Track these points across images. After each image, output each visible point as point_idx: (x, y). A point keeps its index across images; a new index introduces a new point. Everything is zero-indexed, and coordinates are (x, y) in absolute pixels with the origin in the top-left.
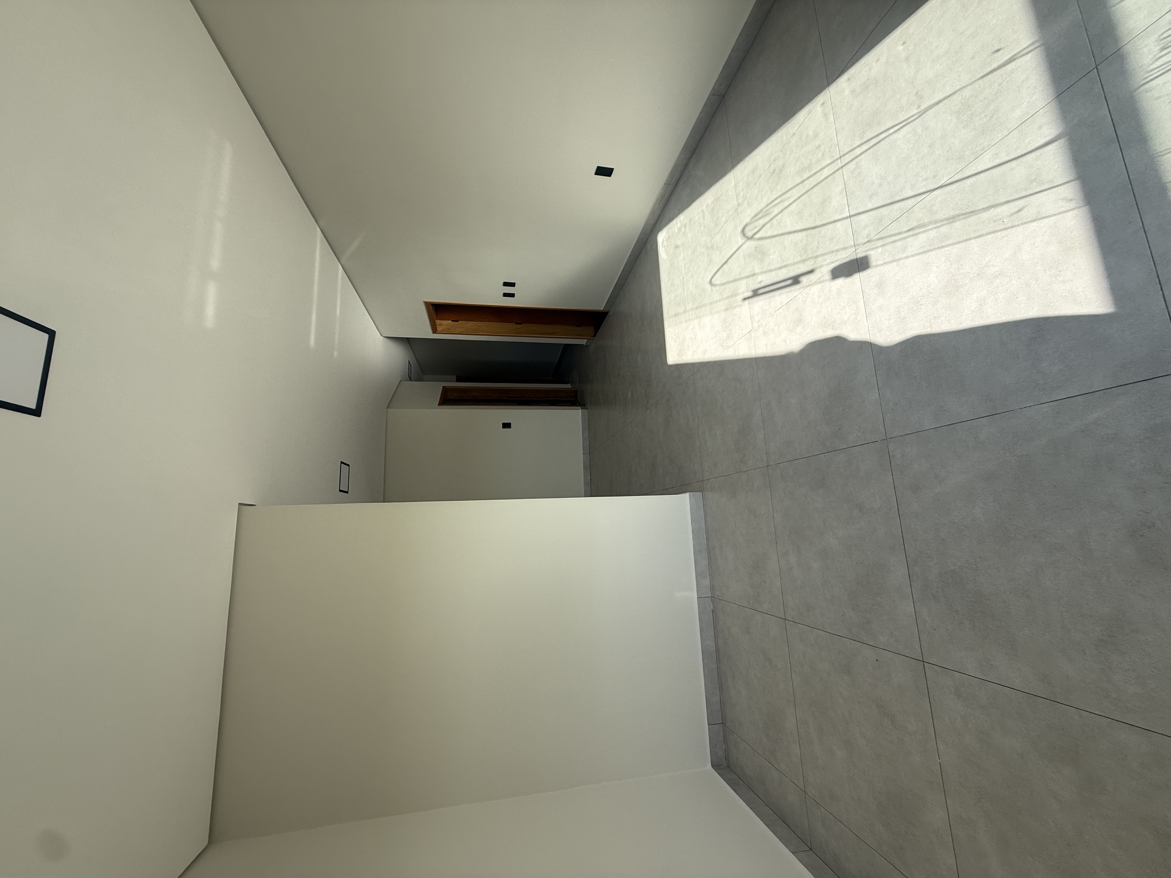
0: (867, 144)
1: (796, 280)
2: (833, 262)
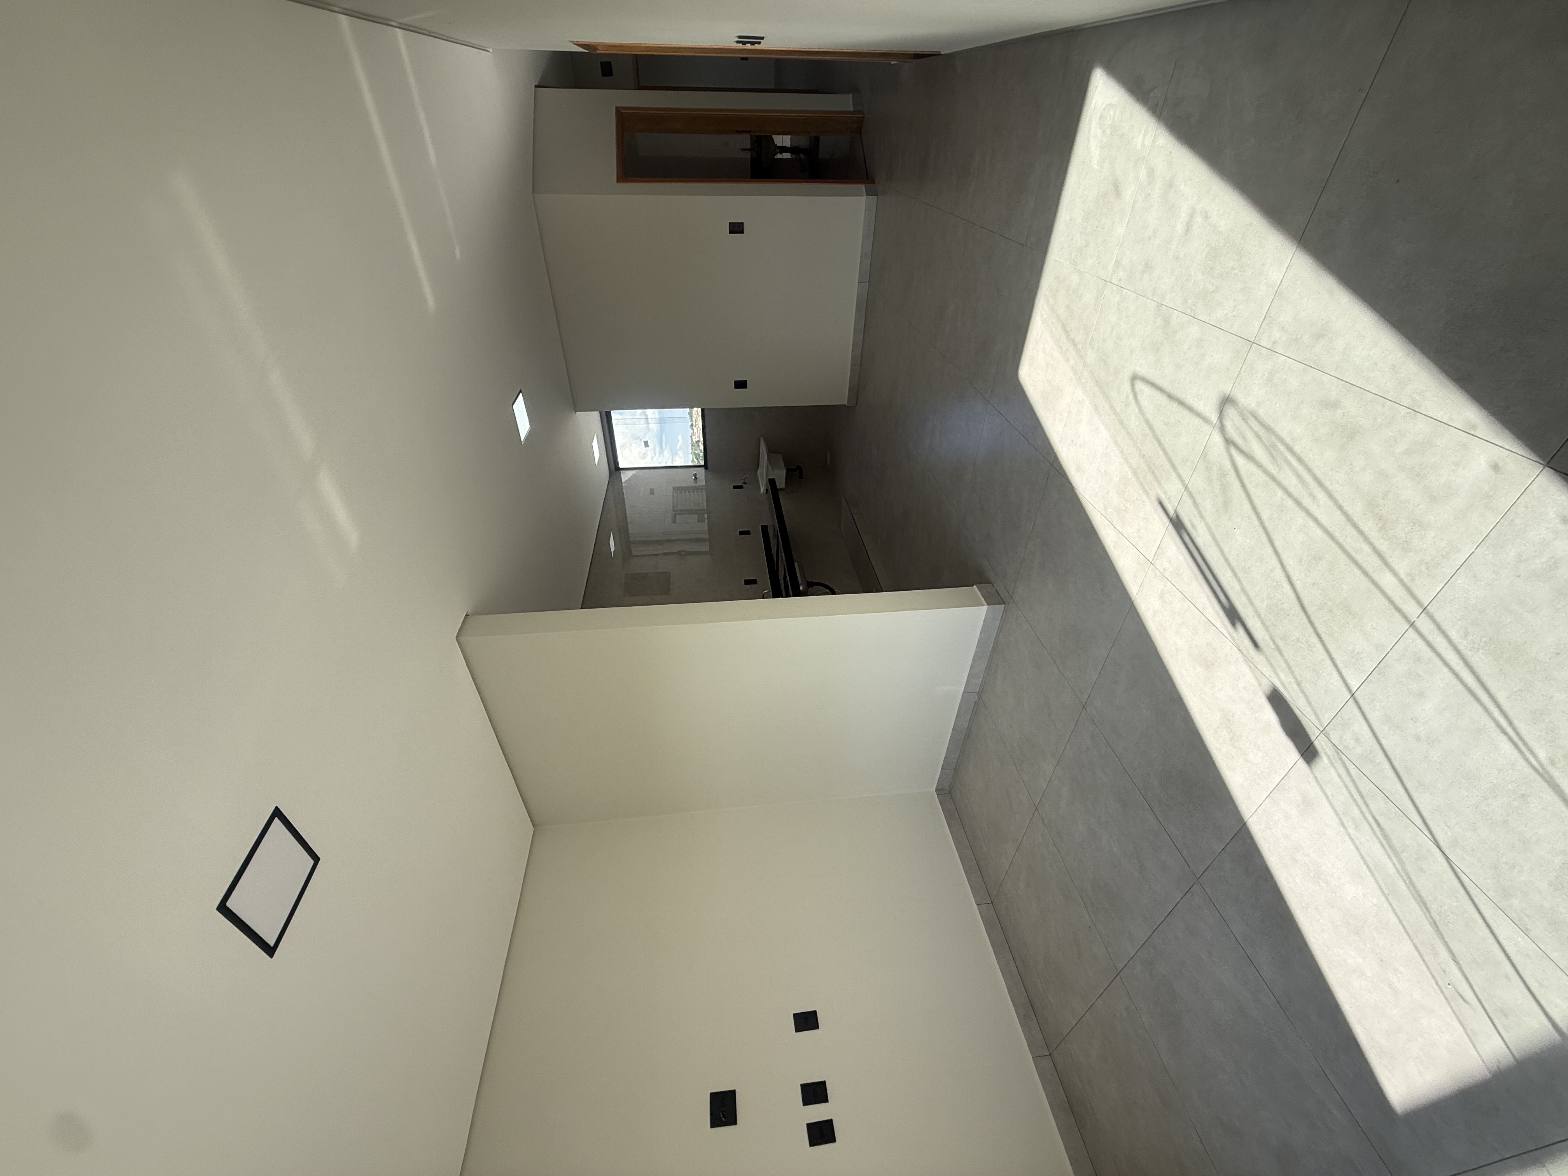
0: (1461, 663)
1: (1233, 615)
2: (1284, 687)
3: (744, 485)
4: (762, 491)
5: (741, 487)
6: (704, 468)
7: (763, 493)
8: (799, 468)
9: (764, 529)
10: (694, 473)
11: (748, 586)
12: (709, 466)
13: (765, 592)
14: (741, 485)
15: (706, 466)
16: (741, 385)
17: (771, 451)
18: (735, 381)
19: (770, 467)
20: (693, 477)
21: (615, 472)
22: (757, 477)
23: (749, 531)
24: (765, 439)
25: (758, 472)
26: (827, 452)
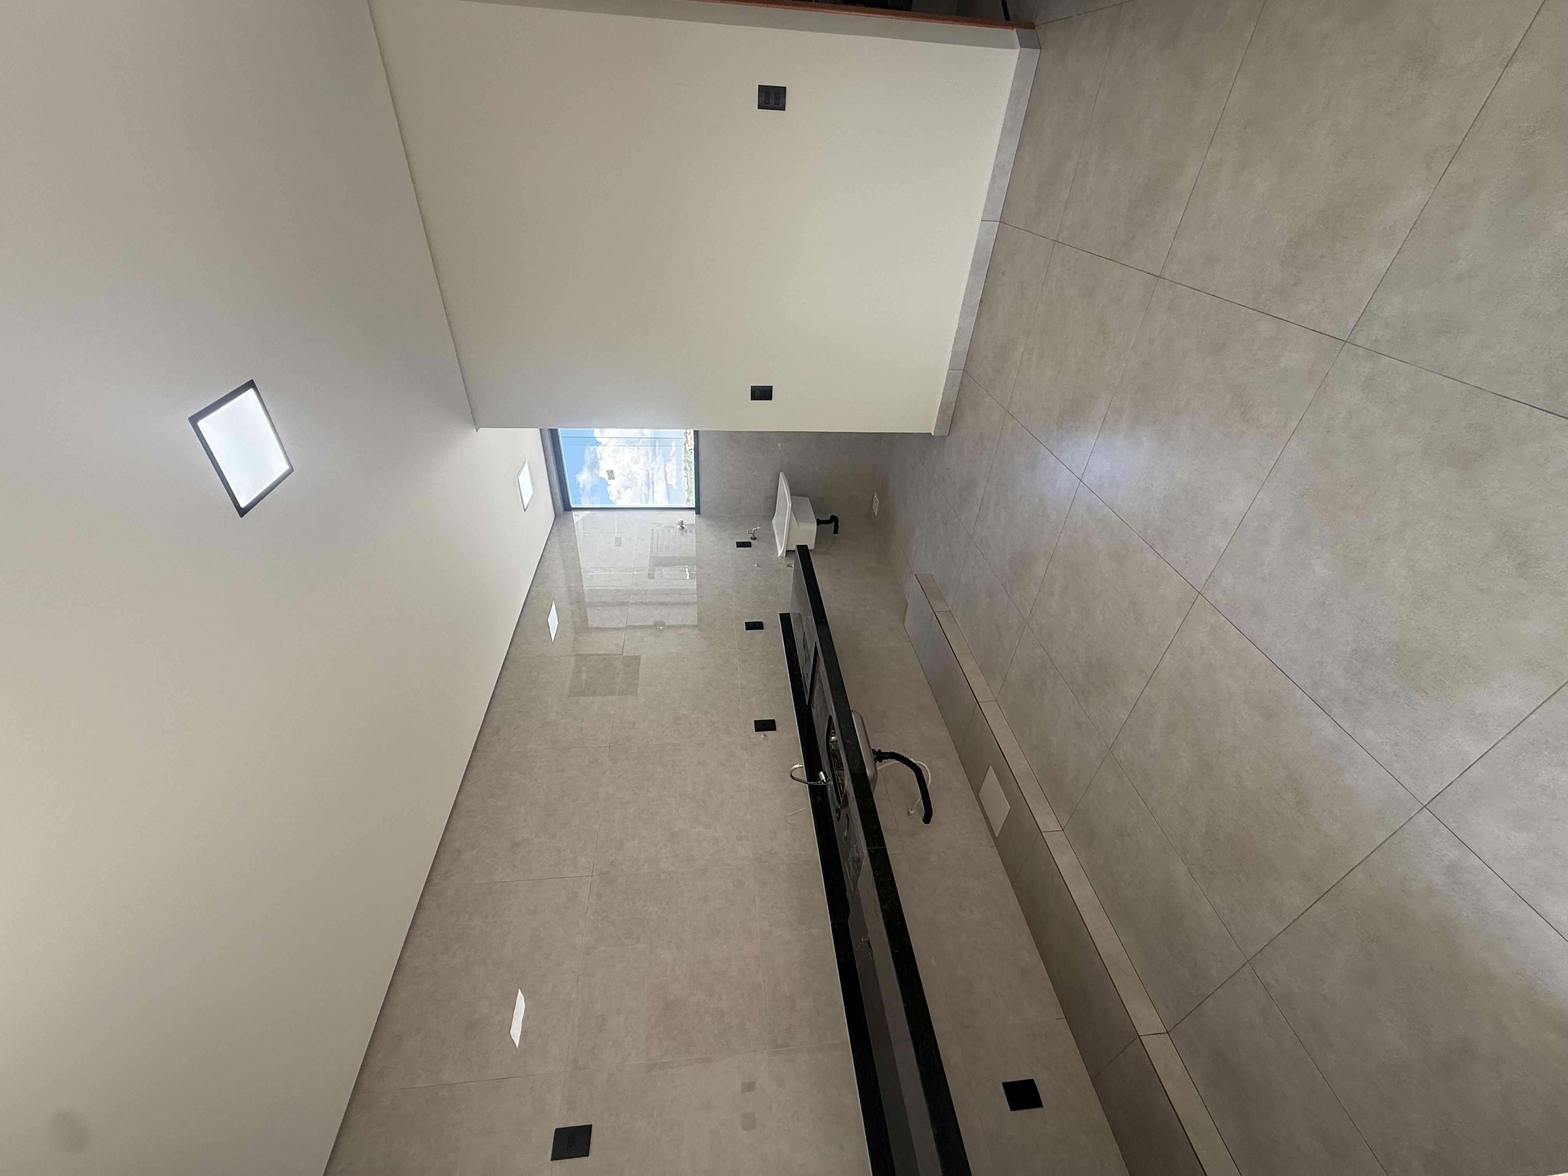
3: (752, 541)
4: (780, 553)
5: (748, 545)
6: (694, 512)
7: (781, 557)
8: (834, 519)
9: (785, 619)
10: (680, 520)
11: (762, 734)
12: (702, 510)
13: (796, 766)
14: (750, 540)
15: (697, 509)
16: (762, 393)
17: (794, 493)
18: (751, 386)
19: (793, 515)
20: (679, 526)
21: (563, 514)
22: (772, 529)
23: (761, 623)
24: (786, 475)
25: (774, 521)
26: (873, 496)
